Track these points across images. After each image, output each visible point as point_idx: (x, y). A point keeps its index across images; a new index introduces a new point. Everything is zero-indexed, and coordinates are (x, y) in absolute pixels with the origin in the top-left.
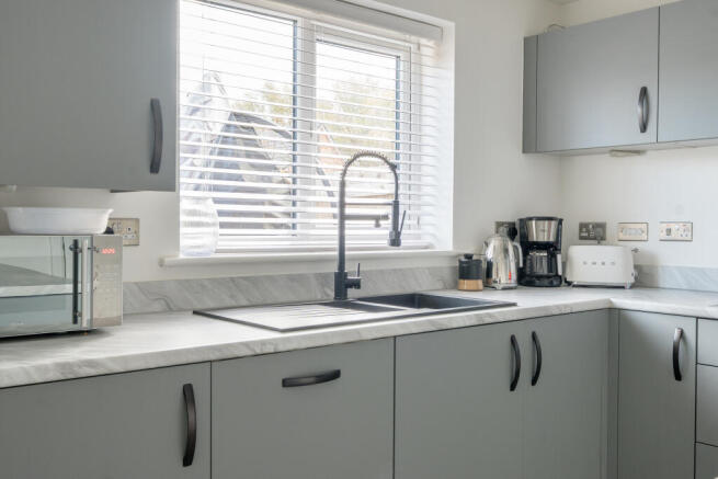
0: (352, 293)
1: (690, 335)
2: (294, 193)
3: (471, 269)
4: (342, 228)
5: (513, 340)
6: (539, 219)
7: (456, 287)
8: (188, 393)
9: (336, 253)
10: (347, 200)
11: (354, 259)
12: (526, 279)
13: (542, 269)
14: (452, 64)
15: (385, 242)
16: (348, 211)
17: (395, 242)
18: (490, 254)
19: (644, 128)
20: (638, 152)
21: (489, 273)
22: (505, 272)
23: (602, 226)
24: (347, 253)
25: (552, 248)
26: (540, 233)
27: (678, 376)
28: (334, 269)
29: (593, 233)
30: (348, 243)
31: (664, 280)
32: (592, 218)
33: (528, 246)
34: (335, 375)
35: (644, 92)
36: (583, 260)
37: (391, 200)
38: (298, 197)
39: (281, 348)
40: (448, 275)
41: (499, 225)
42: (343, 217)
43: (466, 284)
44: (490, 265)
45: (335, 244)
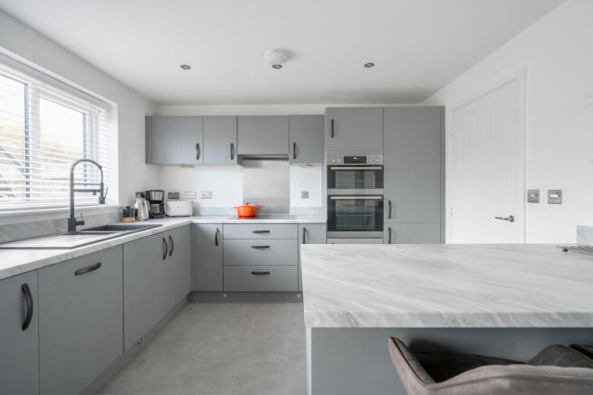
0: (79, 228)
1: (220, 230)
2: (27, 171)
3: (129, 212)
4: (72, 196)
5: (164, 240)
6: (155, 191)
7: (121, 221)
8: (25, 290)
9: (69, 208)
10: (75, 182)
11: (79, 210)
12: (152, 216)
13: (158, 211)
14: (117, 122)
15: (97, 202)
16: (76, 187)
17: (102, 201)
18: (136, 206)
19: (198, 158)
20: (192, 166)
21: (136, 215)
22: (144, 214)
23: (178, 194)
24: (75, 208)
25: (161, 203)
26: (155, 197)
27: (217, 244)
28: (68, 216)
29: (175, 196)
30: (75, 203)
31: (202, 213)
32: (174, 190)
33: (152, 202)
34: (98, 266)
35: (198, 146)
36: (173, 207)
37: (100, 182)
38: (31, 179)
39: (76, 256)
40: (117, 217)
41: (137, 193)
42: (73, 191)
43: (127, 219)
44: (137, 211)
45: (68, 203)
